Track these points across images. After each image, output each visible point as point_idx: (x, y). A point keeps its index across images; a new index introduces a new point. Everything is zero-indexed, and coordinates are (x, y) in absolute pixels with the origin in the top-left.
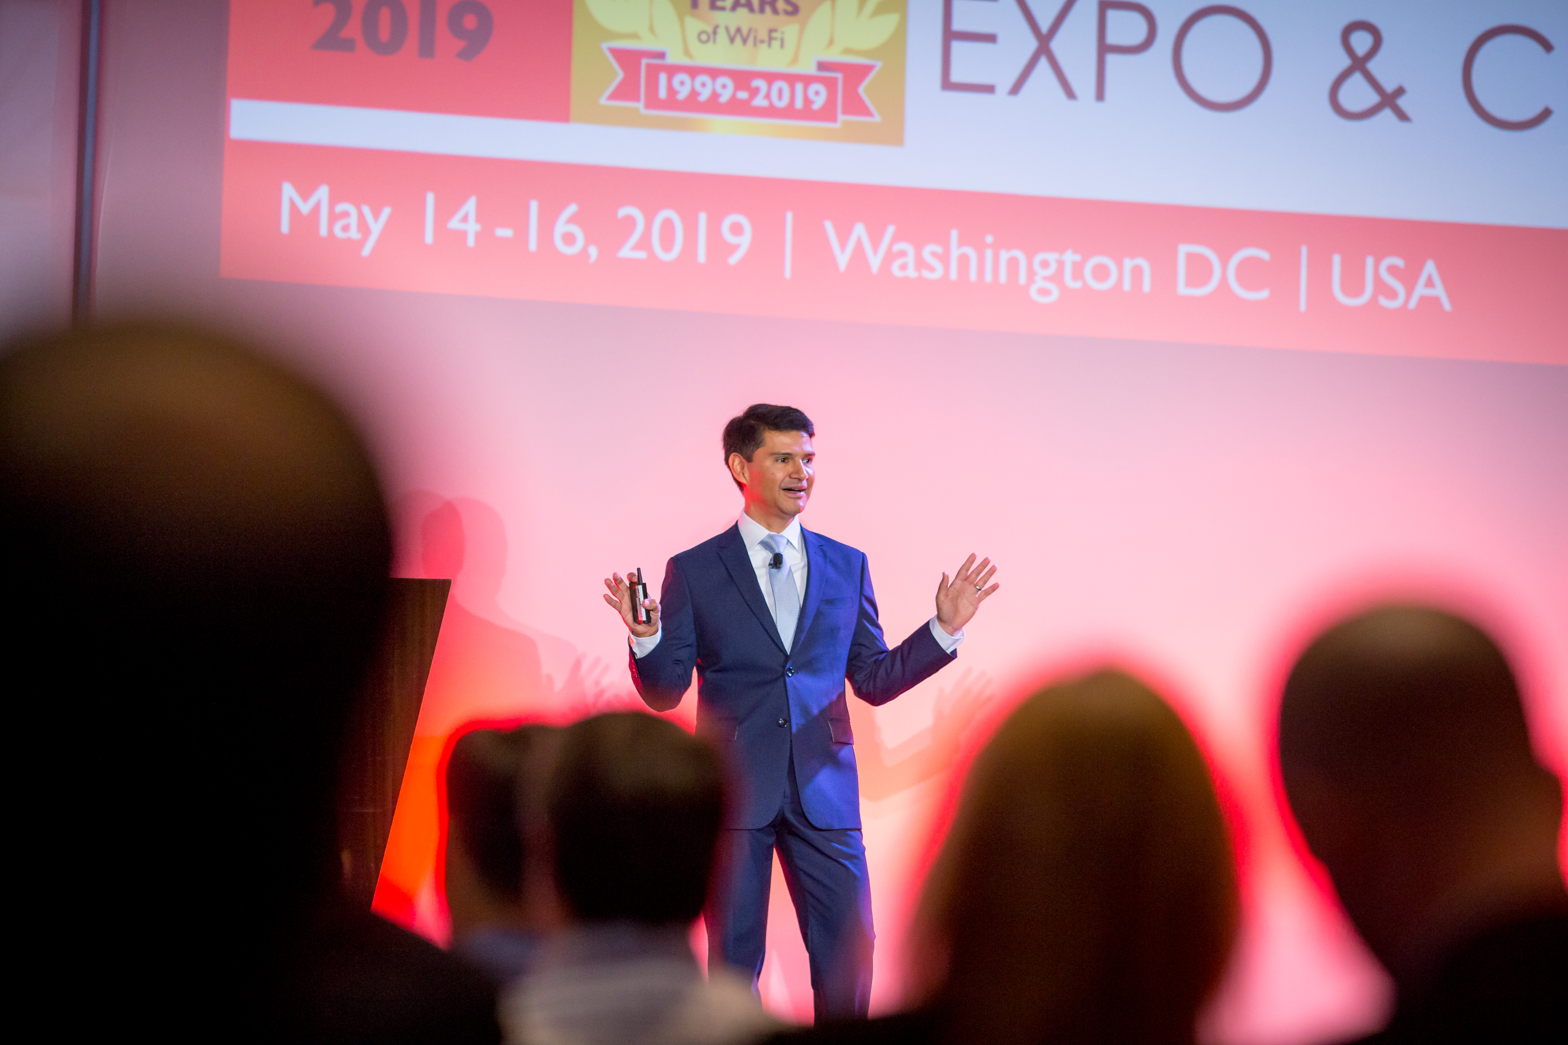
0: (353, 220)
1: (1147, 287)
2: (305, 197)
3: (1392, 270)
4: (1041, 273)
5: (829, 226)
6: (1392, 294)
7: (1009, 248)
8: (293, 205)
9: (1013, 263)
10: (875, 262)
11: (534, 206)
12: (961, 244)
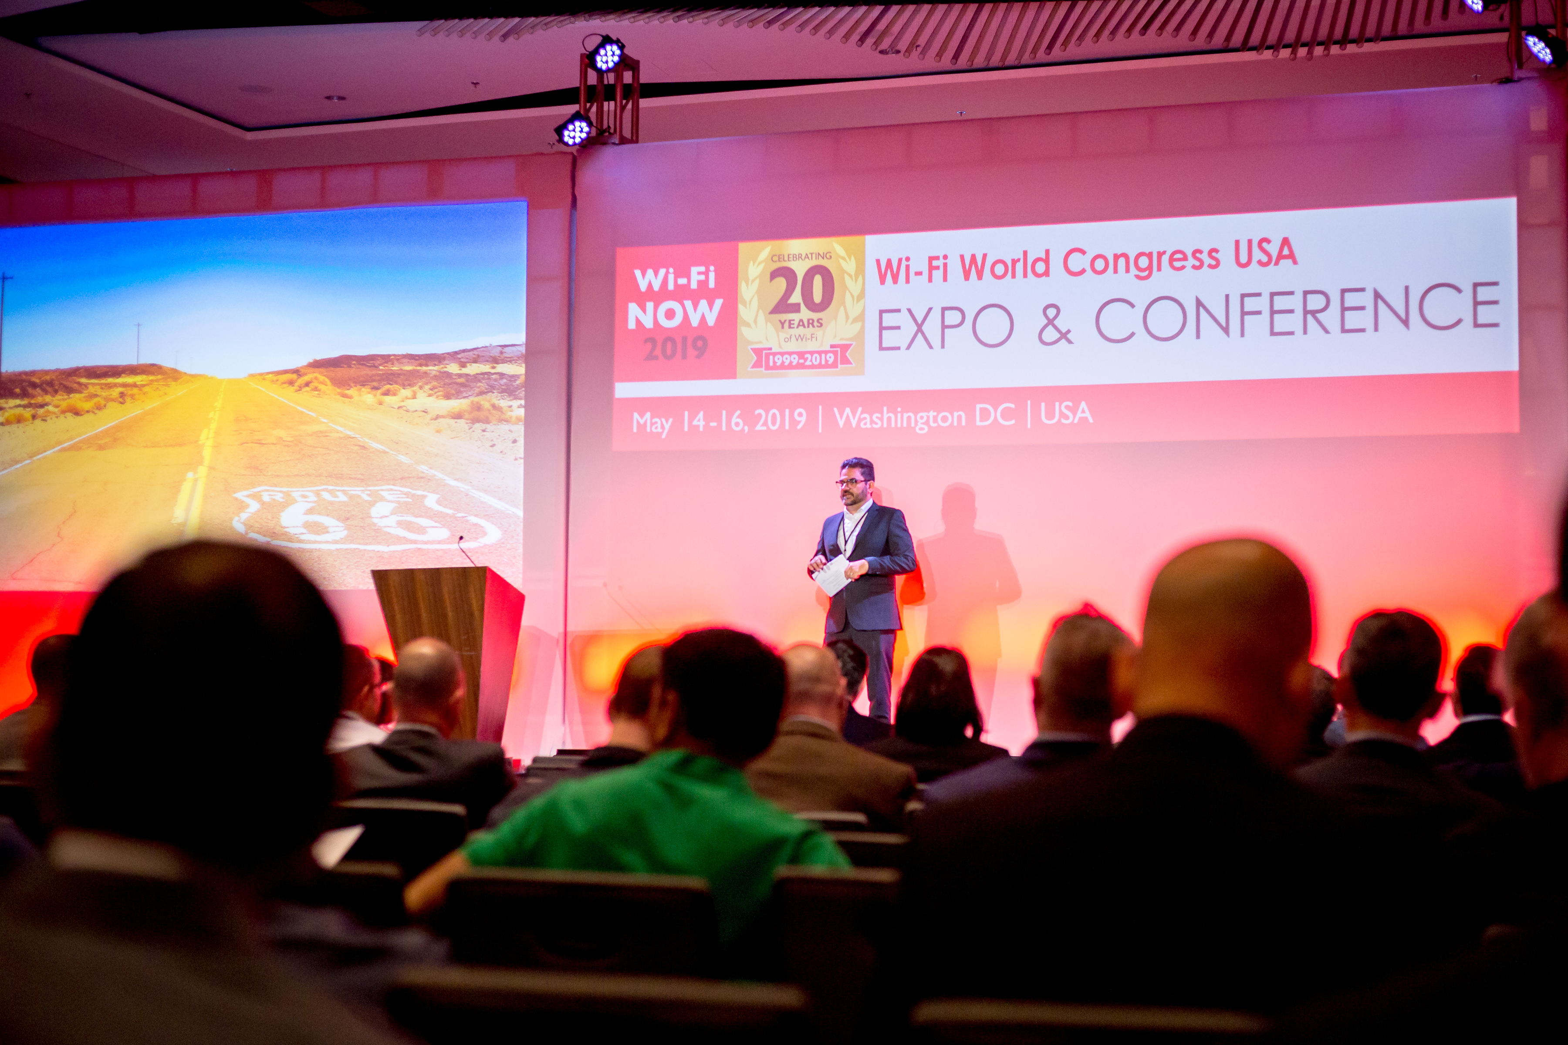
0: (659, 425)
1: (963, 423)
2: (642, 417)
3: (1067, 407)
4: (921, 421)
5: (836, 410)
6: (1067, 418)
7: (907, 412)
8: (638, 422)
9: (909, 418)
10: (854, 423)
11: (724, 412)
12: (888, 412)
